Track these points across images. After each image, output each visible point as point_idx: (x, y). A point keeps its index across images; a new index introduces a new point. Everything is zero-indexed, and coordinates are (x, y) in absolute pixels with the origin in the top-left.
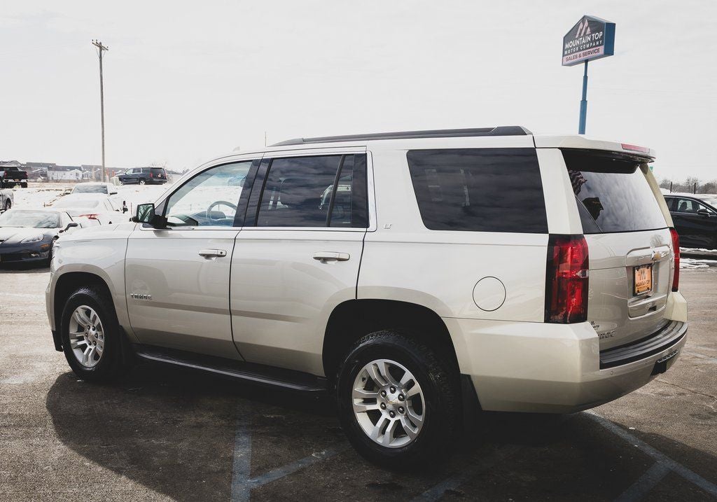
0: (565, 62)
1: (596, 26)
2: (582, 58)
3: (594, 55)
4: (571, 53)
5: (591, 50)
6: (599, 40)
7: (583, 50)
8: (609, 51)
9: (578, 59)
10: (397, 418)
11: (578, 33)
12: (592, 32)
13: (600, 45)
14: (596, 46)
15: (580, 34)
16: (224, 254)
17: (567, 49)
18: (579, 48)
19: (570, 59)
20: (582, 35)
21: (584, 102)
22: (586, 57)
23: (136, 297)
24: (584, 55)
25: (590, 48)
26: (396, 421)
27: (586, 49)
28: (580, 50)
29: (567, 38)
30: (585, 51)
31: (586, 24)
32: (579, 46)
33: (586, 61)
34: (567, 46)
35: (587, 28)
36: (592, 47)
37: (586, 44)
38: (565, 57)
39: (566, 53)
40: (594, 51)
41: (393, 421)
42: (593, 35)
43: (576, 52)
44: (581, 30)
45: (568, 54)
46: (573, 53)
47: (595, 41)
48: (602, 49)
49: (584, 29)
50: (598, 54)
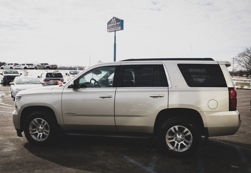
0: (108, 31)
1: (117, 20)
2: (114, 30)
3: (117, 29)
4: (110, 28)
5: (117, 28)
6: (119, 25)
7: (114, 27)
8: (122, 29)
9: (113, 30)
10: (181, 143)
11: (112, 22)
12: (117, 22)
13: (119, 26)
14: (118, 27)
15: (113, 22)
16: (111, 96)
17: (109, 27)
18: (113, 27)
19: (110, 30)
20: (113, 23)
21: (115, 44)
22: (115, 30)
23: (67, 113)
24: (114, 29)
25: (116, 27)
26: (181, 144)
27: (115, 27)
28: (113, 28)
29: (109, 23)
30: (114, 28)
31: (115, 19)
32: (112, 26)
33: (115, 31)
34: (109, 26)
35: (115, 21)
36: (117, 27)
37: (115, 26)
38: (108, 29)
39: (108, 28)
40: (118, 28)
41: (180, 144)
42: (117, 23)
43: (112, 28)
44: (113, 21)
45: (109, 28)
46: (111, 28)
47: (118, 25)
48: (120, 27)
49: (114, 21)
50: (119, 29)
